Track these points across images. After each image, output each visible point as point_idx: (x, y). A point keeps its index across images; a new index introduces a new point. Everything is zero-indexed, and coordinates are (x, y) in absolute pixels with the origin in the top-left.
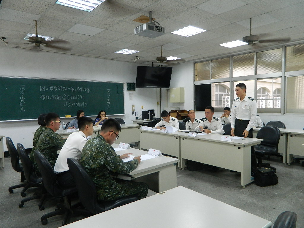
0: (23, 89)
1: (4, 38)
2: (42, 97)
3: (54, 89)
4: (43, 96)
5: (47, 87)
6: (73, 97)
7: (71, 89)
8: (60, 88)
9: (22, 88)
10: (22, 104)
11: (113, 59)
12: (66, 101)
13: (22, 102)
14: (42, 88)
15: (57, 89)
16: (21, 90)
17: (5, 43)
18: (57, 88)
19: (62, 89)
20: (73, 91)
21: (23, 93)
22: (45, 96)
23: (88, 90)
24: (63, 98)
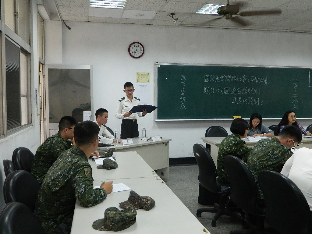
0: (184, 80)
1: (173, 14)
3: (220, 79)
4: (206, 89)
5: (212, 77)
6: (244, 90)
7: (242, 79)
8: (228, 78)
10: (182, 99)
11: (305, 32)
12: (235, 96)
13: (183, 96)
14: (207, 78)
15: (225, 79)
16: (182, 81)
17: (174, 21)
18: (225, 77)
19: (231, 80)
20: (244, 82)
21: (184, 84)
22: (210, 89)
23: (266, 80)
24: (232, 91)
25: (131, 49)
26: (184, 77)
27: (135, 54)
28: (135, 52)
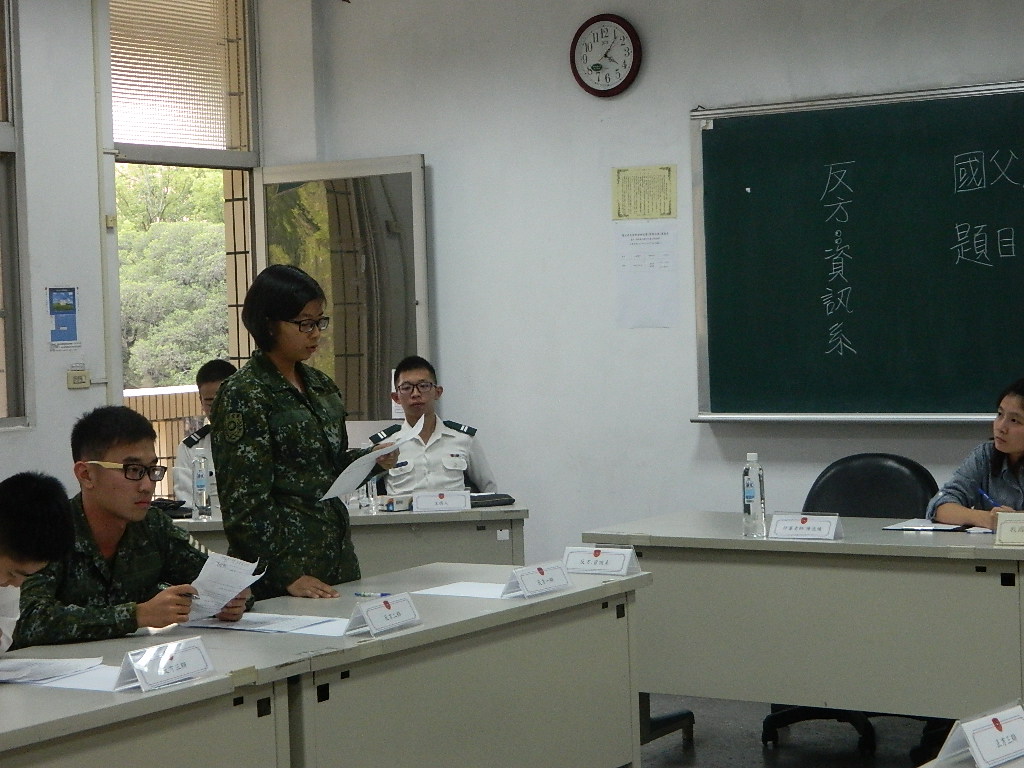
0: (842, 190)
2: (970, 242)
4: (971, 237)
5: (1002, 159)
9: (834, 181)
10: (834, 299)
13: (838, 284)
14: (970, 171)
16: (831, 198)
21: (841, 214)
22: (990, 232)
25: (580, 49)
26: (838, 175)
27: (602, 76)
28: (597, 68)
